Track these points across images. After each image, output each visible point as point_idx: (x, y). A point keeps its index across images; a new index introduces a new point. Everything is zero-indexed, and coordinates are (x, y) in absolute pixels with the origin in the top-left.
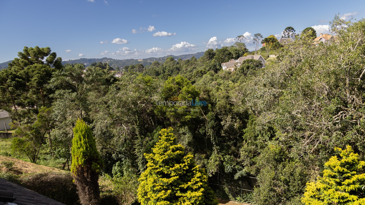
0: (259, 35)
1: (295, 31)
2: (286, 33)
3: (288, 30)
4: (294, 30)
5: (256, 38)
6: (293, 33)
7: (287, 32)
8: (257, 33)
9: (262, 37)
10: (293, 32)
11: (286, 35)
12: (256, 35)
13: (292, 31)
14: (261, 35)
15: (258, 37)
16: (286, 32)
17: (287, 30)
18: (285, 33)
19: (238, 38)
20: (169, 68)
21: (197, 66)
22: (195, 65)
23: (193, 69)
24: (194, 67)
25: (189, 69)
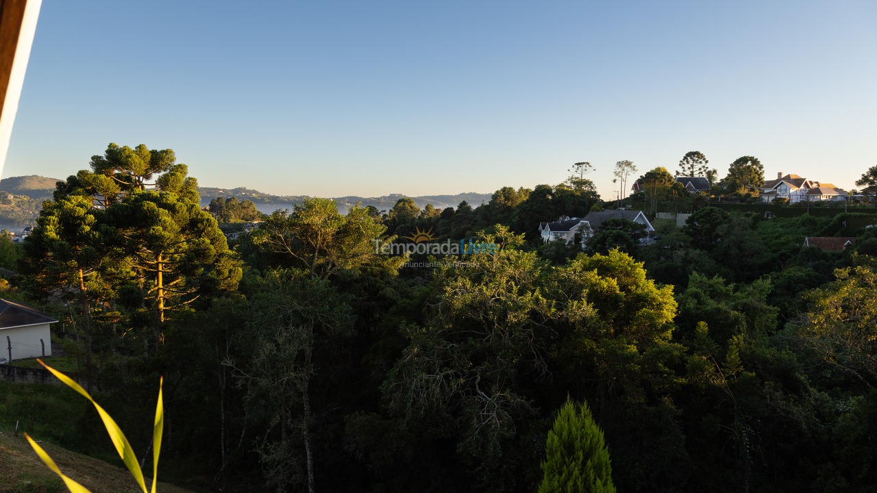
0: (628, 164)
1: (707, 162)
2: (686, 166)
3: (691, 158)
4: (704, 159)
5: (620, 170)
6: (704, 167)
7: (688, 162)
8: (624, 160)
9: (634, 170)
10: (702, 165)
11: (686, 169)
12: (620, 164)
13: (701, 162)
14: (633, 165)
15: (626, 168)
16: (685, 162)
17: (689, 158)
18: (684, 164)
19: (576, 166)
20: (403, 225)
21: (473, 225)
22: (470, 223)
23: (465, 231)
24: (466, 226)
25: (453, 230)
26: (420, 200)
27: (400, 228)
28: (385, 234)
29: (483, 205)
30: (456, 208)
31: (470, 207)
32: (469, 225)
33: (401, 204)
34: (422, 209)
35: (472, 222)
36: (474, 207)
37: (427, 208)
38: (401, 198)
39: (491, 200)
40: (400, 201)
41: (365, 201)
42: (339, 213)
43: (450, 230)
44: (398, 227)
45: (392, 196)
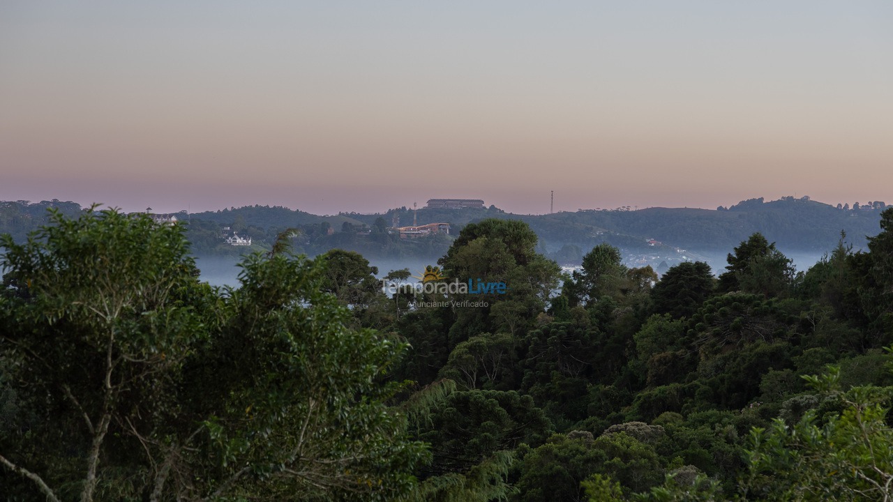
20: (483, 339)
21: (795, 341)
22: (780, 335)
23: (757, 368)
24: (763, 346)
25: (707, 364)
26: (564, 225)
27: (472, 349)
28: (401, 373)
29: (840, 253)
30: (718, 267)
31: (781, 263)
32: (778, 343)
33: (477, 244)
34: (568, 269)
35: (792, 331)
36: (802, 263)
37: (589, 263)
38: (478, 218)
39: (877, 231)
40: (470, 233)
41: (316, 228)
42: (203, 279)
43: (693, 363)
44: (460, 348)
45: (436, 210)
